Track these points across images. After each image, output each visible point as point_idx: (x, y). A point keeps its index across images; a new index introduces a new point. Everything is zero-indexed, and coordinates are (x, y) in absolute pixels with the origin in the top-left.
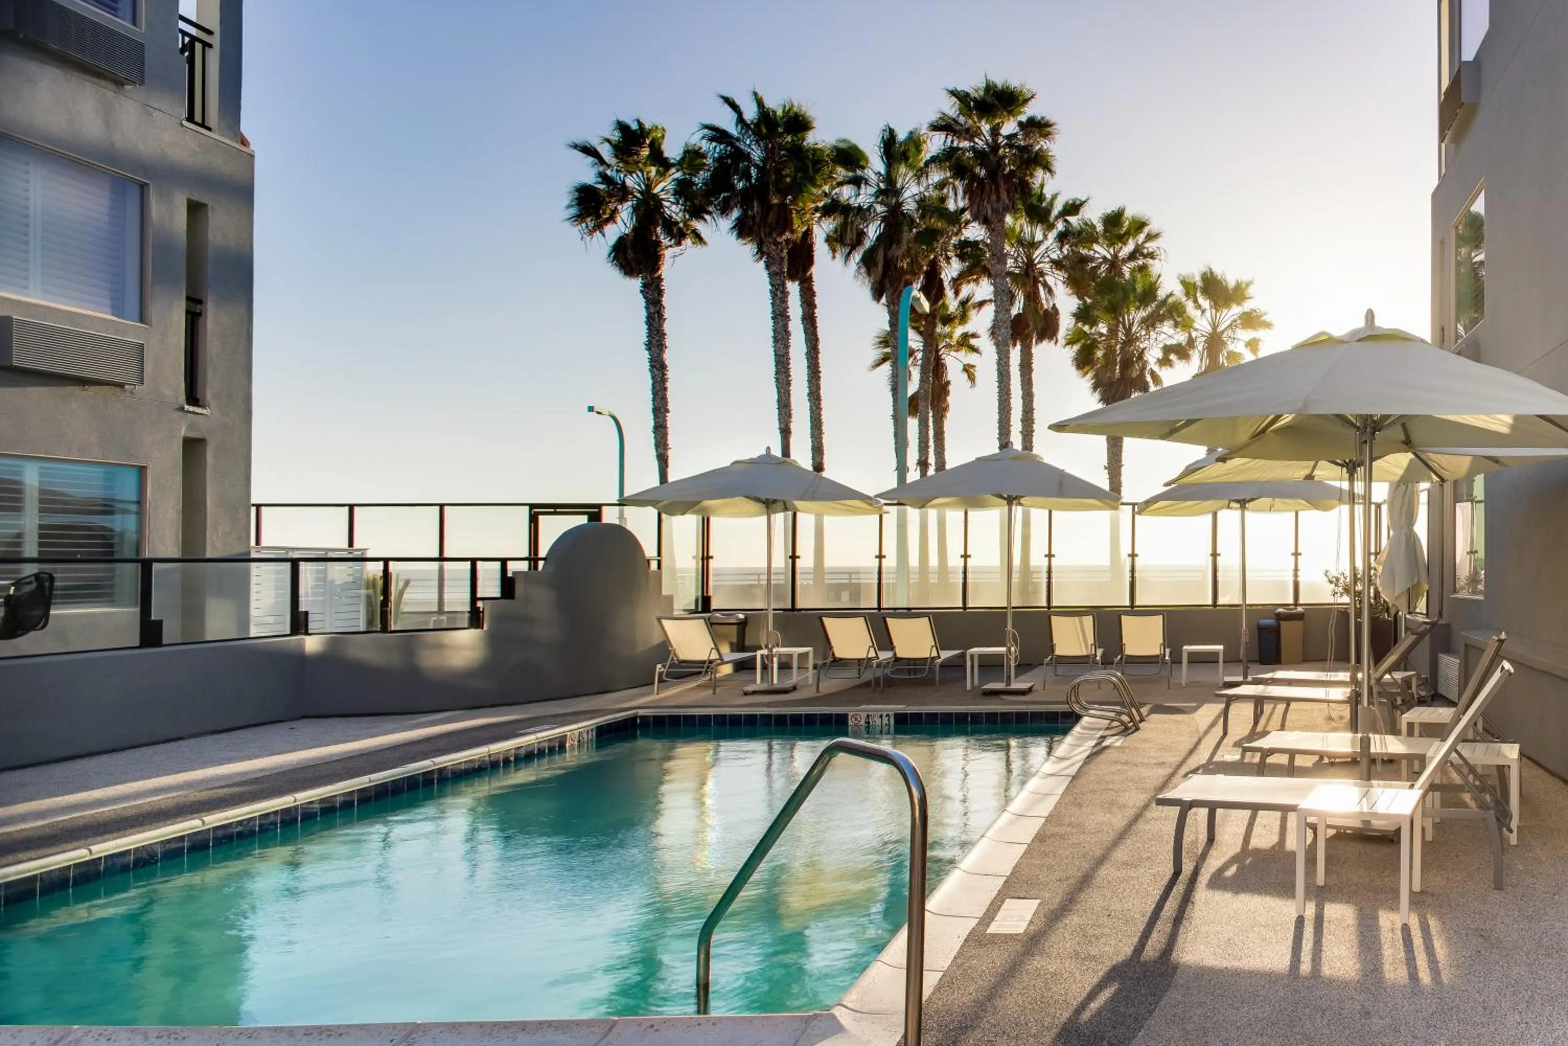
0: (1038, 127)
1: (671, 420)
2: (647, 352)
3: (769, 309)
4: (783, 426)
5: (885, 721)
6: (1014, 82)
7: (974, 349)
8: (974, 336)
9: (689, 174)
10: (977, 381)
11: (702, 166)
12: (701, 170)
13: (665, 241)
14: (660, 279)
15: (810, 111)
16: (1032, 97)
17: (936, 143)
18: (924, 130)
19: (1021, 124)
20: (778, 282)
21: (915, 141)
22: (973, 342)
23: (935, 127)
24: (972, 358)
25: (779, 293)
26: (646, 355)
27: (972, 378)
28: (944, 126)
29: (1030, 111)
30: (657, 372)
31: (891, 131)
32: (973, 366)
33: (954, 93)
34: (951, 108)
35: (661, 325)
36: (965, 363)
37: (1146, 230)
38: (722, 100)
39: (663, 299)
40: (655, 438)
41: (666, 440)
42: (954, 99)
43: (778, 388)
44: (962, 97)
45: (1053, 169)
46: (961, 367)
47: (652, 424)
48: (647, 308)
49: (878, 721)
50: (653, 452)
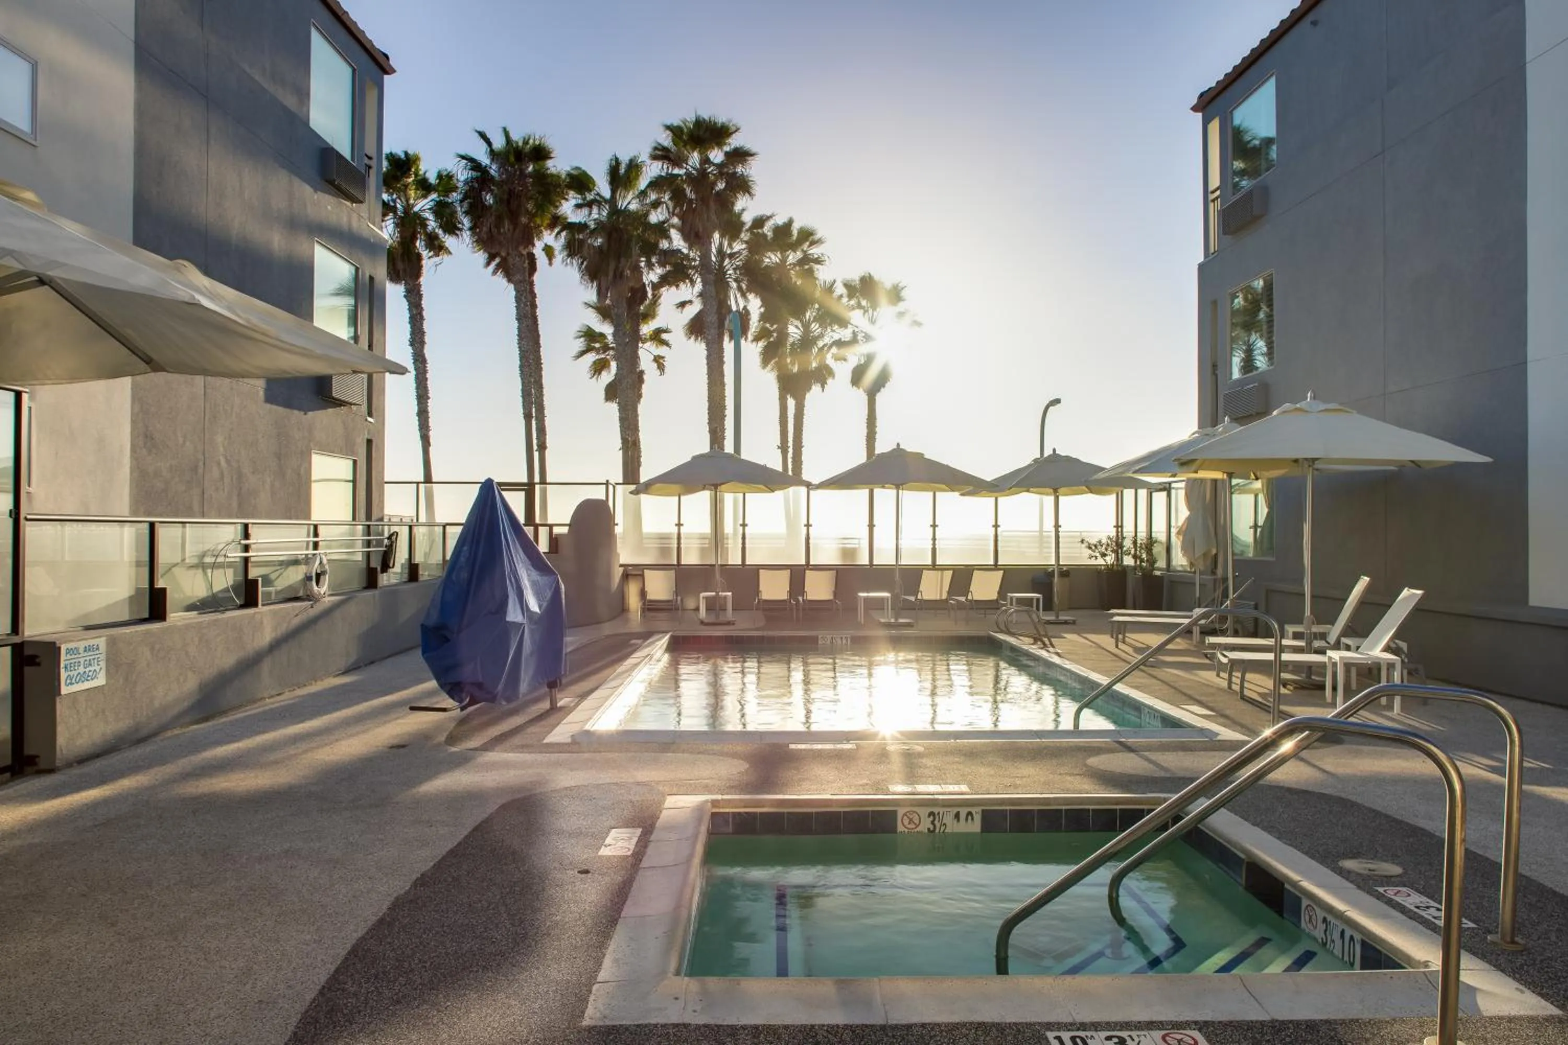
0: (740, 155)
1: (433, 405)
2: (410, 348)
3: (514, 311)
4: (527, 411)
5: (844, 641)
6: (721, 118)
7: (665, 343)
8: (666, 331)
9: (443, 196)
10: (666, 370)
11: (455, 189)
12: (453, 191)
13: (425, 253)
14: (420, 285)
15: (551, 143)
16: (736, 131)
17: (653, 170)
18: (644, 157)
19: (727, 154)
20: (523, 288)
21: (634, 167)
22: (664, 336)
23: (655, 157)
24: (662, 351)
25: (523, 298)
26: (410, 350)
27: (661, 367)
28: (661, 154)
29: (734, 142)
30: (420, 365)
31: (617, 159)
32: (663, 358)
33: (668, 128)
34: (666, 140)
35: (422, 324)
36: (656, 354)
37: (811, 239)
38: (477, 134)
39: (423, 302)
40: (419, 420)
41: (428, 422)
42: (668, 132)
43: (522, 379)
44: (675, 131)
45: (753, 192)
46: (652, 358)
47: (416, 409)
48: (410, 310)
49: (839, 641)
50: (418, 434)
